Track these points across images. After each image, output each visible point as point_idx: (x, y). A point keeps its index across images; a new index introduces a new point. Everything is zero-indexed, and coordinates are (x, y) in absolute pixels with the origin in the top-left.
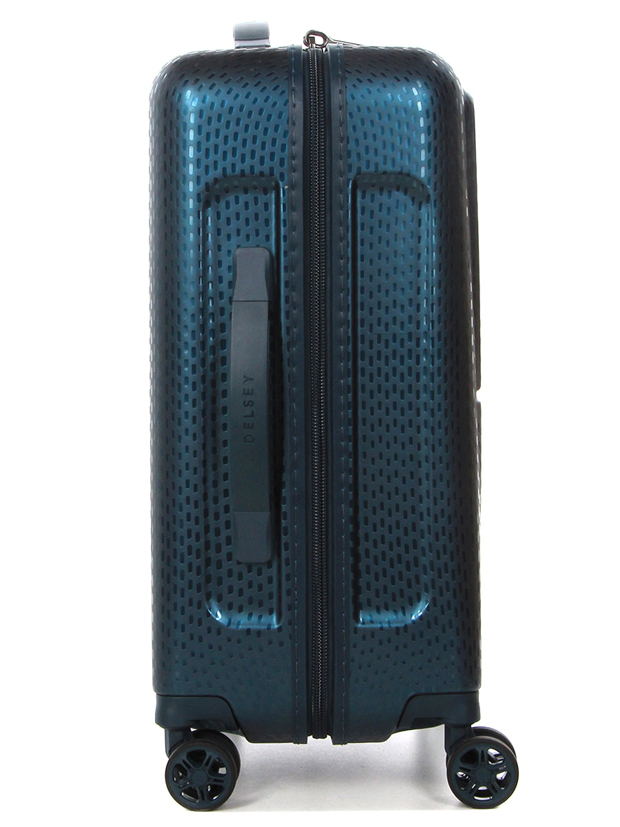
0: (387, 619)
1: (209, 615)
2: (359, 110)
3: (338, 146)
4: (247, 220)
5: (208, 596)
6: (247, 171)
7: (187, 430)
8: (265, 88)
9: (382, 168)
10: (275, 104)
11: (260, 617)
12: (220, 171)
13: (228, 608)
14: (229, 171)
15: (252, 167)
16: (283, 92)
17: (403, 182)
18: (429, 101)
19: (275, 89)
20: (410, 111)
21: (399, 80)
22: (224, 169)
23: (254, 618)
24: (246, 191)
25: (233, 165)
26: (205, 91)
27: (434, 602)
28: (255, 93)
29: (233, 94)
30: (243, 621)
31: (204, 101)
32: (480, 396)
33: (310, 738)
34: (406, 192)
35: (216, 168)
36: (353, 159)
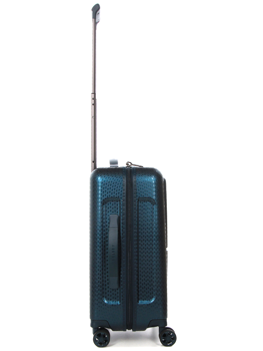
0: (145, 302)
1: (103, 301)
2: (139, 182)
3: (134, 191)
4: (113, 208)
5: (103, 297)
6: (113, 197)
7: (98, 258)
8: (117, 177)
9: (144, 196)
10: (119, 181)
11: (115, 302)
12: (106, 196)
13: (108, 299)
14: (109, 196)
15: (114, 196)
16: (121, 178)
17: (150, 199)
18: (156, 181)
19: (120, 177)
20: (151, 183)
21: (148, 176)
22: (108, 196)
23: (114, 302)
24: (113, 201)
25: (110, 195)
26: (103, 177)
27: (156, 298)
28: (115, 178)
29: (110, 178)
30: (111, 303)
31: (103, 180)
32: (167, 249)
33: (127, 330)
34: (150, 202)
35: (105, 196)
36: (138, 194)
